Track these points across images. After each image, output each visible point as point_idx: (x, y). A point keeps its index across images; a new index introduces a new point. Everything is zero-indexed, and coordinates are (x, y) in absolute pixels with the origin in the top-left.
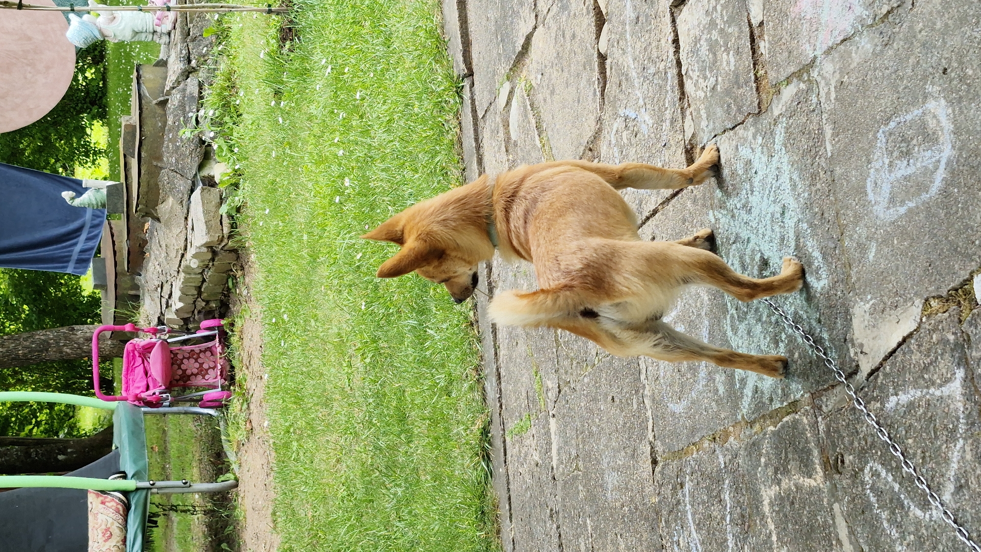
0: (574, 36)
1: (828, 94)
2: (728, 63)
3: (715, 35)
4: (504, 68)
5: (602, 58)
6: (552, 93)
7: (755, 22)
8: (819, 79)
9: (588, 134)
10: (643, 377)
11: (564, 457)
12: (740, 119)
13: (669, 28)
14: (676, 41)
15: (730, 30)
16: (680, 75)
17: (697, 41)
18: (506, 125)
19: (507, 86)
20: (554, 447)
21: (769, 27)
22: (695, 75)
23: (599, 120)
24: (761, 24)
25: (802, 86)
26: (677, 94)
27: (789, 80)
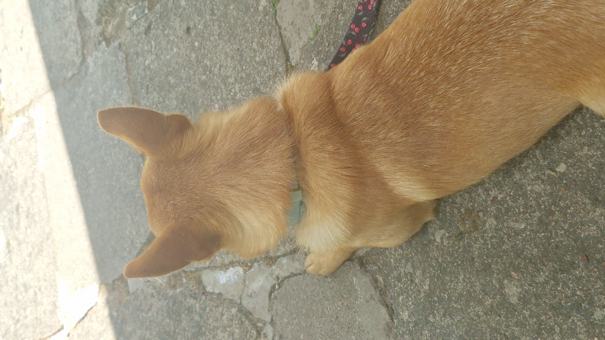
1: (40, 127)
8: (34, 116)
25: (25, 120)
27: (17, 114)
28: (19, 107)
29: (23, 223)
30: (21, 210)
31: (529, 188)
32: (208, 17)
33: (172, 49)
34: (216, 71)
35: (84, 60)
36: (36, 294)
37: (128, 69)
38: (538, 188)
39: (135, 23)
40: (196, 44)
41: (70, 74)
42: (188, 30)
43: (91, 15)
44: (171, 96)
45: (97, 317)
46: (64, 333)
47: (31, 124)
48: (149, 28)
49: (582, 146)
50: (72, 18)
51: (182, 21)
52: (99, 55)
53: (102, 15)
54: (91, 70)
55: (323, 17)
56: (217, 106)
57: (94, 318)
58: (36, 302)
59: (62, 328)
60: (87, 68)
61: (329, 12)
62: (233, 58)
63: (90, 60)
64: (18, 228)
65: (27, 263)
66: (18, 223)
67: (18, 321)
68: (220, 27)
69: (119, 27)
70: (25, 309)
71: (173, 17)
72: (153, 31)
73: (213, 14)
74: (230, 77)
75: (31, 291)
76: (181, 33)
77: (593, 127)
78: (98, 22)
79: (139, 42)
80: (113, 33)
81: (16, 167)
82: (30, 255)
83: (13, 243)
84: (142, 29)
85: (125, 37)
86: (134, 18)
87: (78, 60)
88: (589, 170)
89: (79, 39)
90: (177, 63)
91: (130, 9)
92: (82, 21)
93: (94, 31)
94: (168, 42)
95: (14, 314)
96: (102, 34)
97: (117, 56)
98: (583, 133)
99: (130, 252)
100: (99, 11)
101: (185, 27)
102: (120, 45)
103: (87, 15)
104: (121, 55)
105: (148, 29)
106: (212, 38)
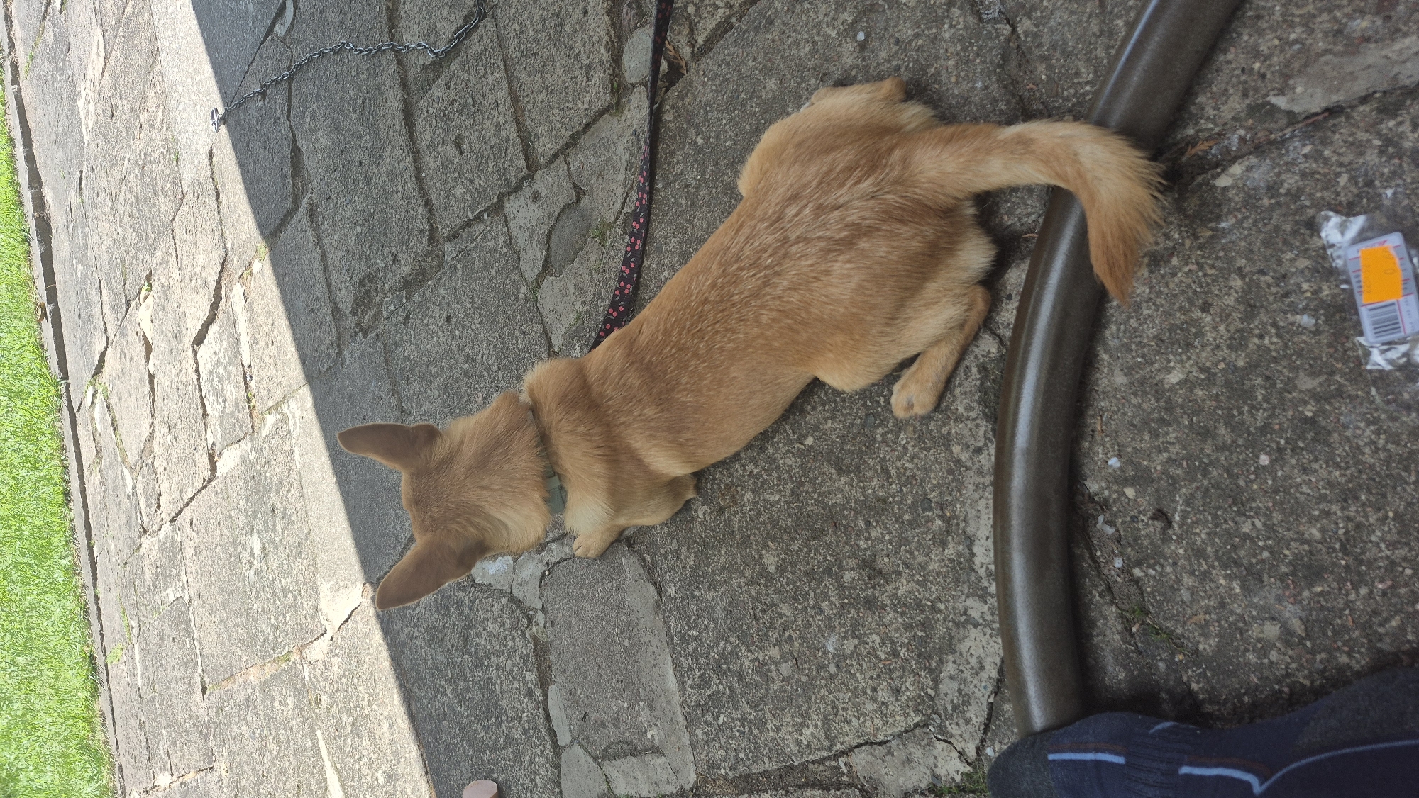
0: (131, 358)
1: (295, 424)
2: (231, 393)
3: (221, 370)
4: (88, 376)
5: (151, 377)
6: (120, 399)
7: (246, 365)
8: (288, 413)
9: (146, 434)
10: (192, 624)
11: (146, 681)
12: (242, 436)
13: (191, 361)
14: (197, 371)
15: (230, 368)
16: (202, 398)
17: (211, 373)
18: (93, 419)
19: (90, 391)
20: (139, 673)
21: (254, 371)
22: (211, 399)
23: (152, 424)
24: (250, 366)
25: (279, 417)
26: (200, 412)
27: (269, 411)
28: (271, 403)
29: (280, 524)
30: (276, 511)
31: (781, 462)
32: (468, 306)
33: (432, 338)
34: (478, 359)
35: (340, 353)
36: (295, 597)
37: (386, 360)
38: (789, 461)
39: (392, 313)
40: (457, 333)
41: (326, 367)
42: (448, 319)
43: (346, 306)
44: (432, 386)
45: (362, 618)
46: (327, 637)
47: (285, 420)
48: (407, 317)
49: (826, 419)
50: (326, 309)
51: (441, 310)
52: (356, 346)
53: (358, 306)
54: (347, 362)
55: (583, 303)
56: (480, 394)
57: (358, 619)
58: (295, 607)
59: (325, 632)
60: (343, 360)
61: (589, 298)
62: (495, 346)
63: (346, 352)
64: (274, 529)
65: (285, 566)
66: (274, 526)
67: (277, 627)
68: (481, 315)
69: (377, 317)
70: (284, 615)
71: (432, 306)
72: (411, 321)
73: (473, 302)
74: (493, 365)
75: (290, 596)
76: (441, 322)
77: (835, 402)
78: (354, 313)
79: (397, 331)
80: (371, 324)
81: (270, 467)
82: (288, 558)
83: (270, 547)
84: (400, 319)
85: (383, 327)
86: (392, 307)
87: (333, 353)
88: (833, 442)
89: (334, 330)
90: (438, 352)
91: (387, 299)
92: (336, 312)
93: (350, 322)
94: (428, 332)
95: (273, 621)
96: (359, 325)
97: (373, 347)
98: (827, 408)
99: (394, 548)
100: (354, 301)
101: (444, 316)
102: (377, 335)
103: (341, 306)
104: (379, 346)
105: (406, 319)
106: (473, 327)
